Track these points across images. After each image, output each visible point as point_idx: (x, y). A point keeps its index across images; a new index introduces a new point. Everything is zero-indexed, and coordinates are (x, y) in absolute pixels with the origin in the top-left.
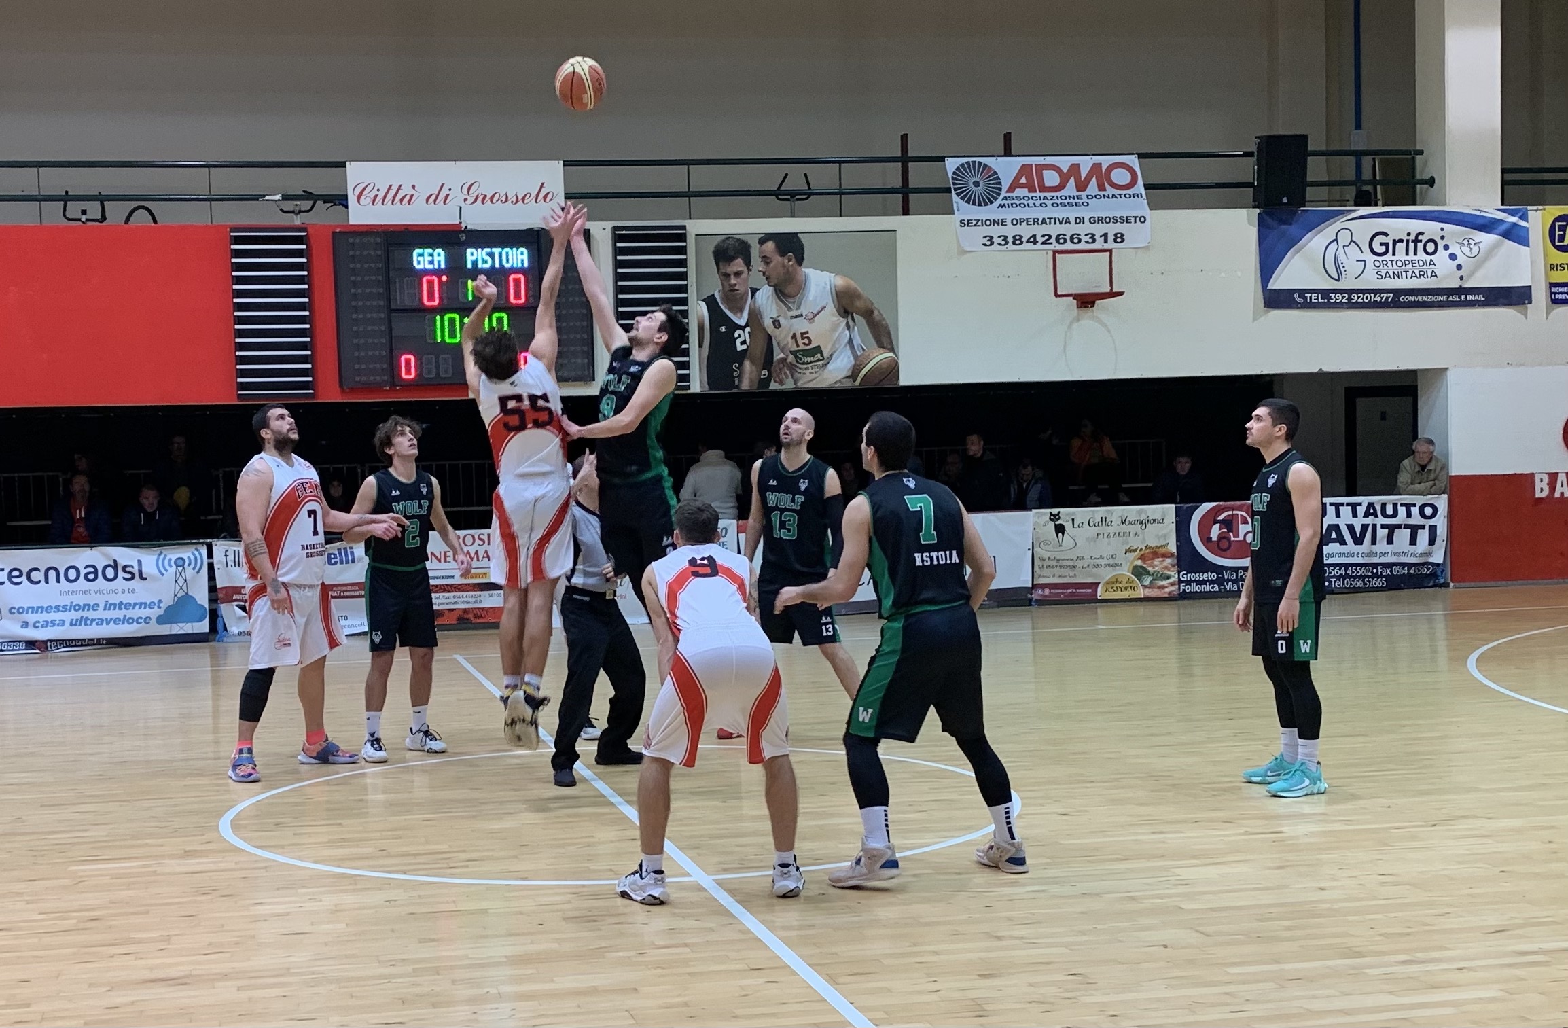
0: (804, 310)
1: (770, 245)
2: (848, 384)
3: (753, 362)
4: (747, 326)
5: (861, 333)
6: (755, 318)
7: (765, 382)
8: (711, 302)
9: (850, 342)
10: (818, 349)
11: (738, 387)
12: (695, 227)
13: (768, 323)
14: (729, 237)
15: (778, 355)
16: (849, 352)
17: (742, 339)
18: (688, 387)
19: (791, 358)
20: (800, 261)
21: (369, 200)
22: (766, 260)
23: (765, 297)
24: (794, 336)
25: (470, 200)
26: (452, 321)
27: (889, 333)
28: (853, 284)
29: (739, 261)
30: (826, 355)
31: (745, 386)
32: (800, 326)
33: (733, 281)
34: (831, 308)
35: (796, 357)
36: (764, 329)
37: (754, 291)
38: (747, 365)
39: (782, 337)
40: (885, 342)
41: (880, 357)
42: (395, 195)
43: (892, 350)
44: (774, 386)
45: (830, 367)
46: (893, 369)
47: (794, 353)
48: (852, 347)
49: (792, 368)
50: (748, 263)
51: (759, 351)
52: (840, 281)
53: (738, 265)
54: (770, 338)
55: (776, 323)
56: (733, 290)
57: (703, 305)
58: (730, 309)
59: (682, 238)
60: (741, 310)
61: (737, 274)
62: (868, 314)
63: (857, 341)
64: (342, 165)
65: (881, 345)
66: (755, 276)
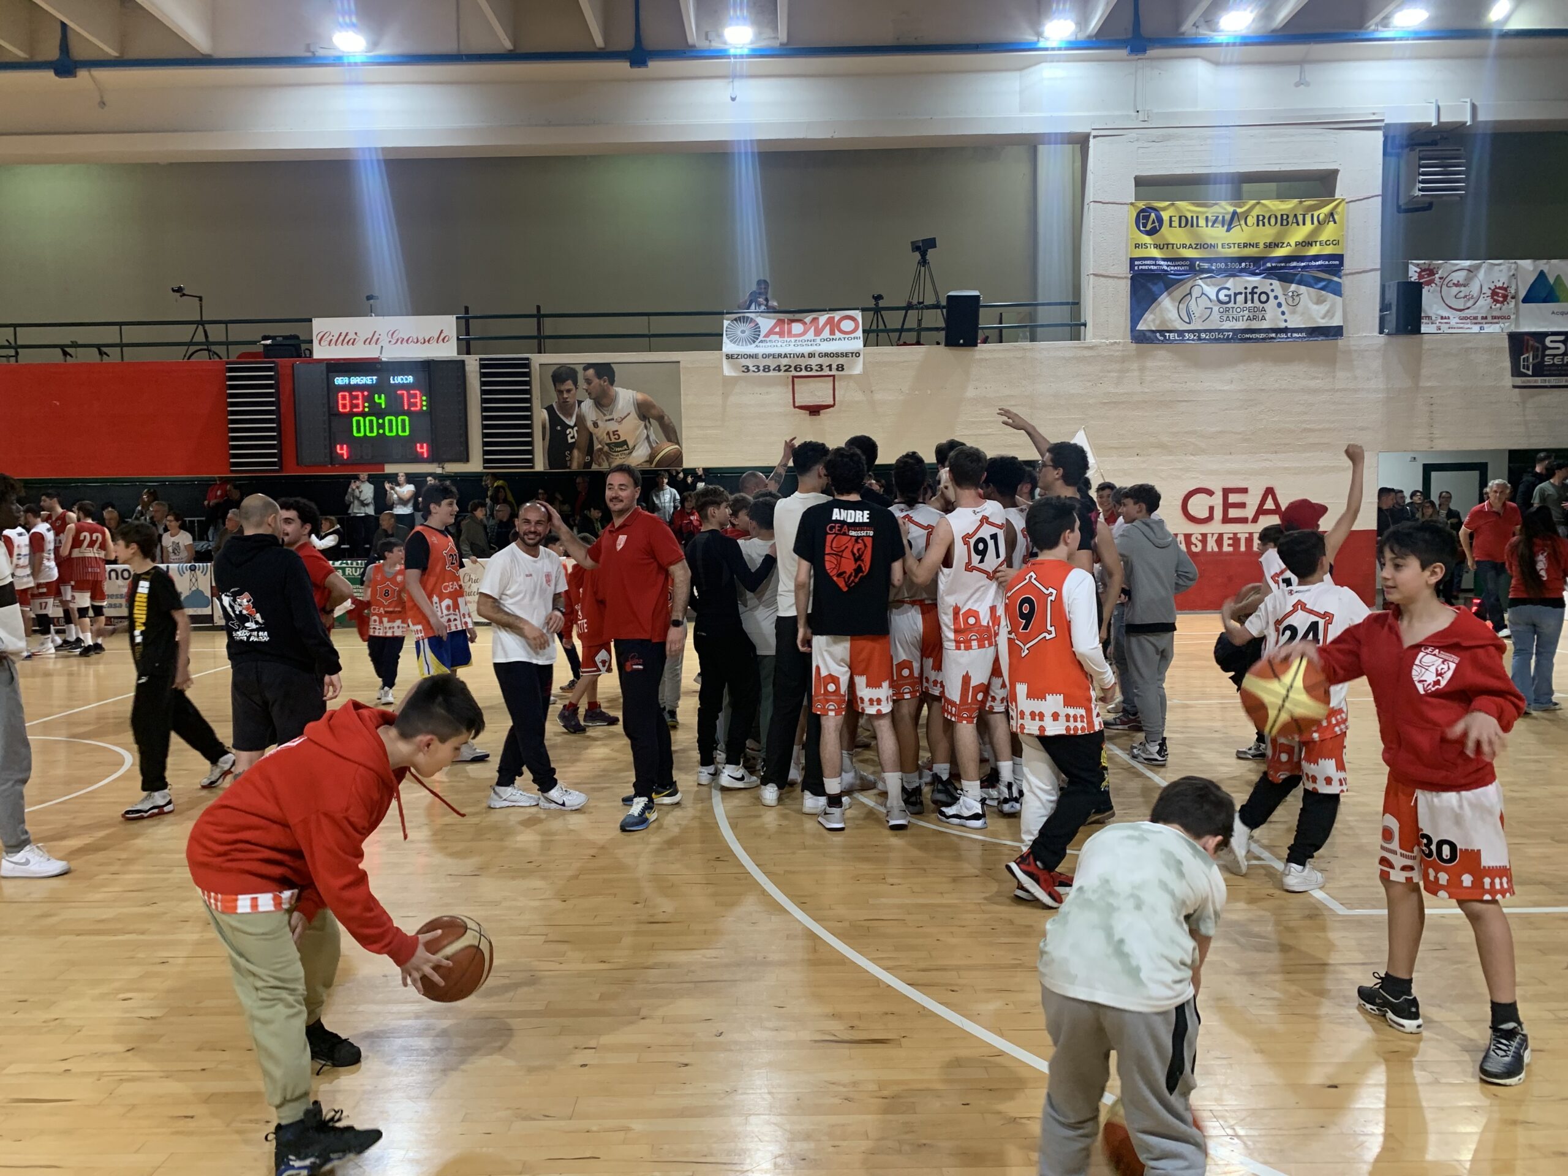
0: (615, 416)
1: (591, 372)
3: (579, 449)
4: (575, 425)
5: (655, 432)
6: (581, 420)
7: (588, 465)
8: (550, 409)
9: (648, 437)
10: (625, 443)
11: (569, 468)
12: (537, 360)
13: (590, 424)
14: (563, 365)
15: (597, 446)
16: (646, 444)
17: (572, 435)
18: (532, 467)
19: (606, 448)
20: (612, 382)
21: (327, 343)
22: (588, 381)
23: (588, 407)
24: (608, 433)
25: (394, 341)
26: (371, 422)
27: (675, 432)
28: (650, 399)
29: (570, 382)
30: (631, 446)
31: (575, 466)
32: (612, 426)
33: (565, 395)
34: (634, 415)
35: (610, 448)
36: (588, 429)
37: (580, 402)
38: (576, 452)
39: (600, 433)
40: (673, 439)
41: (669, 448)
42: (344, 339)
43: (678, 443)
44: (595, 467)
45: (634, 454)
46: (678, 458)
47: (608, 444)
48: (649, 442)
49: (607, 455)
50: (575, 383)
51: (584, 443)
52: (640, 396)
53: (569, 384)
54: (591, 434)
55: (596, 425)
56: (565, 401)
57: (545, 411)
58: (564, 415)
59: (527, 366)
60: (571, 416)
61: (569, 391)
62: (660, 419)
63: (652, 437)
64: (311, 321)
65: (669, 440)
66: (581, 393)
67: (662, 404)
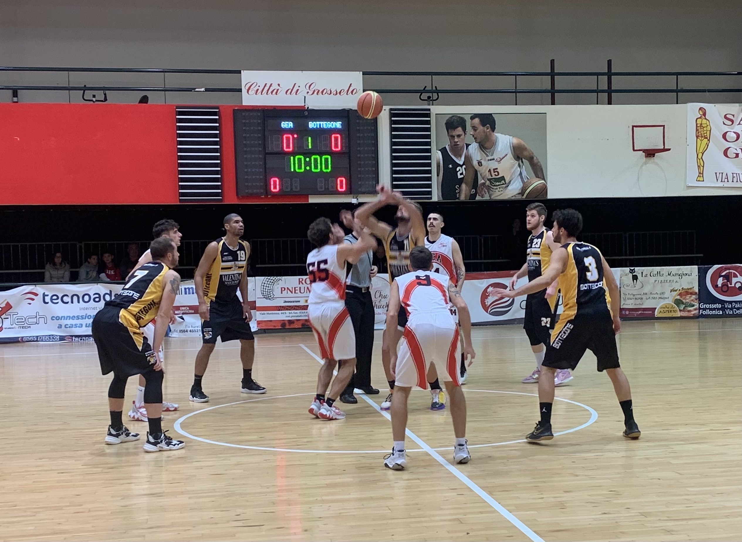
0: (495, 156)
1: (477, 120)
2: (519, 197)
3: (467, 184)
4: (463, 164)
5: (526, 169)
6: (468, 160)
7: (474, 196)
8: (444, 151)
9: (521, 174)
10: (503, 178)
11: (458, 198)
12: (435, 109)
13: (475, 163)
14: (454, 116)
15: (481, 181)
16: (520, 180)
17: (461, 172)
18: (431, 198)
19: (488, 183)
20: (493, 129)
21: (254, 92)
22: (474, 128)
23: (474, 150)
24: (490, 171)
25: (311, 92)
26: (300, 160)
27: (542, 169)
28: (523, 143)
29: (460, 129)
30: (507, 182)
31: (463, 198)
32: (493, 165)
33: (456, 140)
34: (510, 155)
35: (491, 182)
36: (474, 167)
37: (468, 145)
38: (464, 186)
39: (483, 171)
40: (540, 175)
41: (537, 183)
42: (268, 89)
43: (544, 179)
44: (478, 198)
45: (510, 188)
46: (544, 190)
47: (489, 180)
48: (522, 178)
49: (489, 188)
50: (464, 130)
51: (470, 179)
52: (515, 141)
53: (459, 131)
54: (476, 172)
55: (480, 164)
56: (456, 144)
57: (440, 153)
58: (455, 156)
59: (428, 115)
60: (461, 156)
61: (459, 136)
62: (531, 159)
63: (524, 174)
64: (239, 72)
65: (537, 176)
67: (532, 147)
